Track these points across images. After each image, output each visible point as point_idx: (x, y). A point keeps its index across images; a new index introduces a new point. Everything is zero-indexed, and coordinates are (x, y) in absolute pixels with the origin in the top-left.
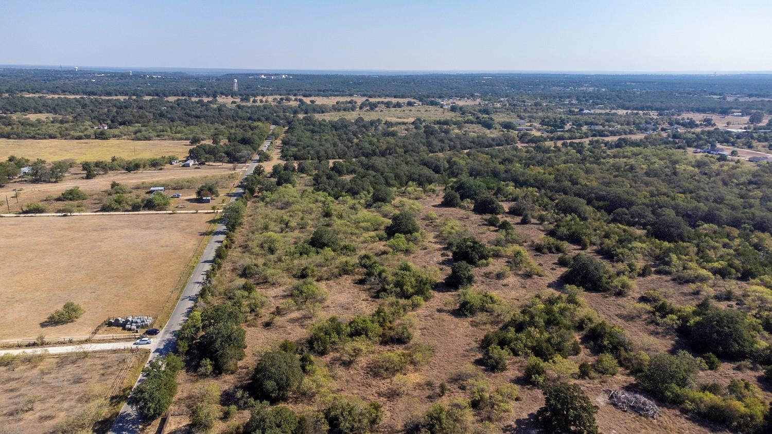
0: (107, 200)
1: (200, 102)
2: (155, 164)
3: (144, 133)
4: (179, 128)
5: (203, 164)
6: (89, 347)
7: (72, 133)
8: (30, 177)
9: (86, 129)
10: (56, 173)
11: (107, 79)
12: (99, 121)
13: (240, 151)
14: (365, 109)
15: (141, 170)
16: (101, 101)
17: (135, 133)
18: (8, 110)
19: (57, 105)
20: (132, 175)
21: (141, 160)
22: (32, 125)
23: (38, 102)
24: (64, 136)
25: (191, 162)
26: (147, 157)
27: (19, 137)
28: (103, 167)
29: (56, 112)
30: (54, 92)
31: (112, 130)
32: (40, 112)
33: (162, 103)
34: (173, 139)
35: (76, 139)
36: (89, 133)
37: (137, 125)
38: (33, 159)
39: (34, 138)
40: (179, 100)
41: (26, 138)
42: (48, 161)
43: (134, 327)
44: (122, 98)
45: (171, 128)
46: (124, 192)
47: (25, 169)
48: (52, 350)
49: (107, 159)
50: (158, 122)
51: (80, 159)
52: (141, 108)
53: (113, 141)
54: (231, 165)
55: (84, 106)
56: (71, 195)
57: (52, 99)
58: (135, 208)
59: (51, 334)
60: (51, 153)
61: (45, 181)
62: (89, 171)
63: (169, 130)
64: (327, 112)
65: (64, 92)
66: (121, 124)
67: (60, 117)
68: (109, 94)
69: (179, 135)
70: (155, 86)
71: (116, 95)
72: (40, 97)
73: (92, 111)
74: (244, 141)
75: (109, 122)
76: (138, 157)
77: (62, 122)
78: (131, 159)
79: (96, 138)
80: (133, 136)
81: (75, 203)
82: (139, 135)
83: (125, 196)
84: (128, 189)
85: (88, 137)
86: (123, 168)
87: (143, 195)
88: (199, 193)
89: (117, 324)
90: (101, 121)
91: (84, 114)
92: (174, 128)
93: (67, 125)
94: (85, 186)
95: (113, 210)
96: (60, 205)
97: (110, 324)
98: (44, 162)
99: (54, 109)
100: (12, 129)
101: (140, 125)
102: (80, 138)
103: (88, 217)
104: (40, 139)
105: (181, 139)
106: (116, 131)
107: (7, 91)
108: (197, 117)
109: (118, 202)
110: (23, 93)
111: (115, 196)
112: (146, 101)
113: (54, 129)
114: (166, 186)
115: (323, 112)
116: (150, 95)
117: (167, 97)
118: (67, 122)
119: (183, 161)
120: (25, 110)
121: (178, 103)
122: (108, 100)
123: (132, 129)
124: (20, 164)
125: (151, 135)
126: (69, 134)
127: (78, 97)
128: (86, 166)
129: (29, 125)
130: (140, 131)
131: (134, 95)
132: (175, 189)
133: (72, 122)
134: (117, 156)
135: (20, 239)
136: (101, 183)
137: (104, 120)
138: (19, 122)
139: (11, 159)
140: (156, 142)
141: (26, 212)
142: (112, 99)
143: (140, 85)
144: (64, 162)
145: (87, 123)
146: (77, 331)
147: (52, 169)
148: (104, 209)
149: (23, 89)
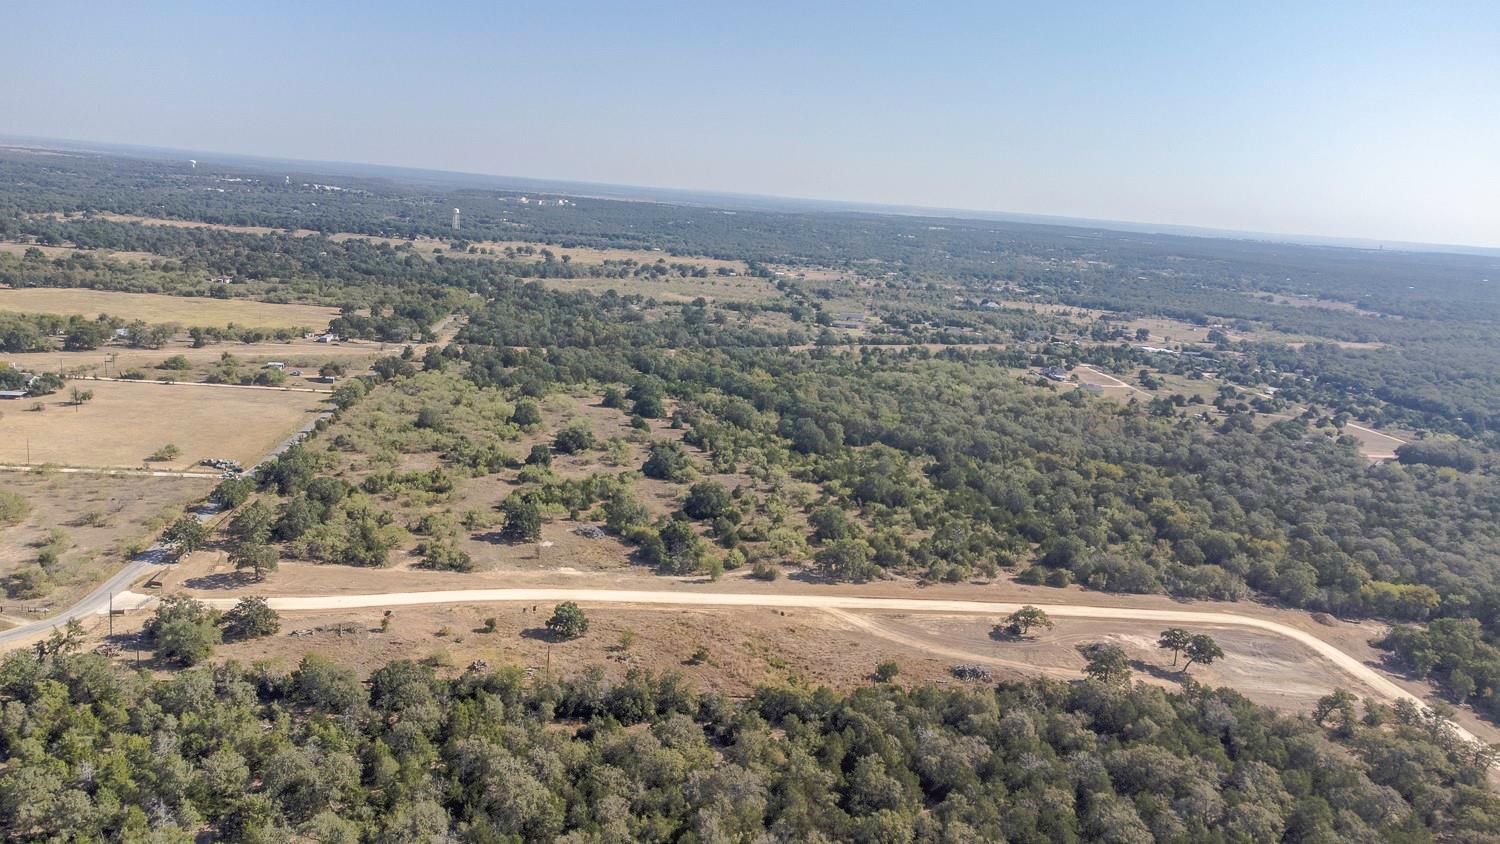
0: (215, 371)
1: (385, 245)
2: (282, 336)
3: (280, 293)
4: (333, 290)
5: (345, 340)
6: (185, 475)
7: (179, 286)
8: (127, 342)
9: (199, 282)
10: (159, 337)
11: (245, 188)
12: (219, 270)
13: (396, 327)
14: (645, 274)
15: (262, 343)
16: (226, 235)
17: (268, 292)
18: (86, 244)
19: (160, 239)
20: (250, 347)
21: (265, 329)
22: (124, 272)
23: (130, 233)
24: (168, 290)
25: (330, 338)
26: (274, 327)
27: (107, 287)
28: (217, 335)
29: (156, 251)
30: (154, 214)
31: (236, 286)
32: (134, 249)
33: (321, 243)
34: (319, 304)
35: (185, 295)
36: (202, 289)
37: (273, 279)
38: (130, 320)
39: (126, 290)
40: (350, 241)
41: (116, 289)
42: (149, 323)
43: (223, 466)
44: (260, 231)
45: (320, 289)
46: (236, 365)
47: (121, 332)
48: (156, 474)
49: (221, 324)
50: (304, 278)
51: (189, 323)
52: (287, 251)
53: (234, 302)
54: (379, 344)
55: (200, 243)
56: (174, 364)
57: (151, 228)
58: (246, 381)
59: (154, 465)
60: (150, 313)
61: (144, 348)
62: (198, 338)
63: (317, 291)
64: (579, 276)
65: (170, 214)
66: (251, 276)
67: (163, 261)
68: (242, 223)
69: (328, 300)
70: (323, 208)
71: (253, 225)
72: (133, 224)
73: (212, 253)
74: (414, 315)
75: (234, 272)
76: (263, 325)
77: (166, 268)
78: (252, 328)
79: (212, 296)
80: (264, 296)
81: (179, 372)
82: (272, 294)
83: (236, 368)
84: (241, 362)
85: (201, 294)
86: (241, 337)
87: (258, 369)
88: (322, 372)
89: (209, 464)
90: (221, 269)
91: (199, 257)
92: (325, 289)
93: (172, 275)
94: (191, 355)
95: (220, 382)
96: (162, 373)
97: (203, 464)
98: (143, 324)
99: (154, 245)
100: (97, 275)
101: (278, 280)
102: (190, 294)
103: (191, 387)
104: (135, 292)
105: (330, 305)
106: (241, 288)
107: (79, 208)
108: (368, 272)
109: (227, 373)
110: (106, 212)
111: (224, 368)
112: (297, 240)
113: (155, 278)
114: (286, 363)
115: (571, 277)
116: (307, 227)
117: (334, 233)
118: (172, 269)
119: (320, 335)
120: (111, 245)
121: (348, 246)
122: (238, 236)
123: (264, 285)
124: (114, 324)
125: (288, 296)
126: (175, 288)
127: (192, 225)
128: (194, 333)
129: (119, 270)
130: (275, 290)
131: (282, 226)
132: (297, 366)
133: (181, 269)
134: (235, 322)
135: (120, 401)
136: (211, 353)
137: (227, 269)
138: (105, 265)
139: (102, 318)
140: (295, 307)
141: (126, 377)
142: (245, 233)
143: (299, 205)
144: (169, 325)
145: (202, 273)
146: (177, 467)
147: (153, 333)
148: (211, 380)
149: (104, 205)
